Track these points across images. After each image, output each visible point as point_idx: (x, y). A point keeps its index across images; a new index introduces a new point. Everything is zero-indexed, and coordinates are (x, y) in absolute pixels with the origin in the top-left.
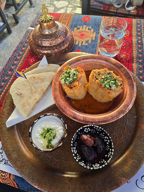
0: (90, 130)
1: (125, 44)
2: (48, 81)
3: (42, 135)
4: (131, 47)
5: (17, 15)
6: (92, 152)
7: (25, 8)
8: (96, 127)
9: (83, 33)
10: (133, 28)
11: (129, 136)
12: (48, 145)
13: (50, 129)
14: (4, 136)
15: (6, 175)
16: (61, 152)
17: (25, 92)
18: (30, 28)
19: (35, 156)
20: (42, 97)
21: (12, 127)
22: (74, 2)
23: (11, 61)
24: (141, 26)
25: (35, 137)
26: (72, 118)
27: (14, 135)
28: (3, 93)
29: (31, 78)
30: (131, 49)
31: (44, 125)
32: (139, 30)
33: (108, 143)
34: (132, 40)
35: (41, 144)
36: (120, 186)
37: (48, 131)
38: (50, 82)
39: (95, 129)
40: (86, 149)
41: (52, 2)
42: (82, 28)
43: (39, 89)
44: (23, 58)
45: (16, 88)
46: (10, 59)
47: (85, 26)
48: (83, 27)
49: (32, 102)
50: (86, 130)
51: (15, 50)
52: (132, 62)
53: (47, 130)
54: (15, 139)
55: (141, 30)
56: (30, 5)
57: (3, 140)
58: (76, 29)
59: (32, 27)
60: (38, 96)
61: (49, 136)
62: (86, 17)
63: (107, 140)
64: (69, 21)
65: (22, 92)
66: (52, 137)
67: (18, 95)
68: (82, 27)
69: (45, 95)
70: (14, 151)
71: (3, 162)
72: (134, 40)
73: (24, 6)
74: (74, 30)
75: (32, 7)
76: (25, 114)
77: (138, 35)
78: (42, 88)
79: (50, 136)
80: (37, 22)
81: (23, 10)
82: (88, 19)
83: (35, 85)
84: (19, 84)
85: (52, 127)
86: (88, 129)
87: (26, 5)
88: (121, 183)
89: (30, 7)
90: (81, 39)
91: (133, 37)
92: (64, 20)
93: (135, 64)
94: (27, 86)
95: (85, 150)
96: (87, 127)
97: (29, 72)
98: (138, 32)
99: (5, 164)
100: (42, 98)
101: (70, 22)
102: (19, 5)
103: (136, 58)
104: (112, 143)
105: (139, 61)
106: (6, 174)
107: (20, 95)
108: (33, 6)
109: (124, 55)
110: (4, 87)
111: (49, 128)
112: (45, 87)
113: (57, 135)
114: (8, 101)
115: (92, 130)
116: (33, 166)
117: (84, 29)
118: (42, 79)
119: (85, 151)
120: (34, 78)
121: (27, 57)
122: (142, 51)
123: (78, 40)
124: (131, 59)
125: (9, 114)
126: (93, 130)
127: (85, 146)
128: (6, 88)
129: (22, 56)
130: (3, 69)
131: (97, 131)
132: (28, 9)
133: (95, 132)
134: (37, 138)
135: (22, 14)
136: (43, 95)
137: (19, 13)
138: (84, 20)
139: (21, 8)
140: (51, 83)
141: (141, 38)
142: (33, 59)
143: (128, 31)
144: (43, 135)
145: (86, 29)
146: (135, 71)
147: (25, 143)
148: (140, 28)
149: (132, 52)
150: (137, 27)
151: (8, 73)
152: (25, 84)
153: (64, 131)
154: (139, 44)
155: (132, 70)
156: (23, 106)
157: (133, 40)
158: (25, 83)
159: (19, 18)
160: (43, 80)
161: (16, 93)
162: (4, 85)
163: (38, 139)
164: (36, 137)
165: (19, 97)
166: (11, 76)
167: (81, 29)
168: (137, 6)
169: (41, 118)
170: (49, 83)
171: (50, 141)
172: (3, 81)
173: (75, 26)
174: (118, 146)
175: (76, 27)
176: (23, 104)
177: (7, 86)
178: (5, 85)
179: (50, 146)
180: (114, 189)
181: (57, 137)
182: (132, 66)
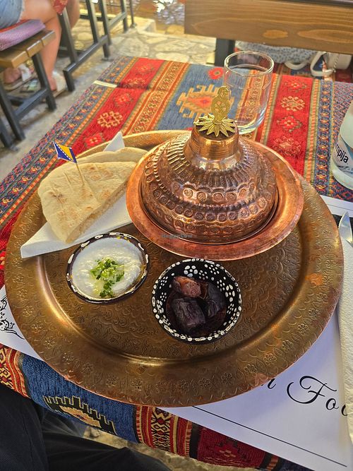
0: (196, 272)
1: (292, 124)
2: (121, 178)
3: (94, 272)
4: (305, 131)
5: (73, 74)
6: (195, 312)
7: (92, 61)
8: (209, 265)
9: (206, 98)
10: (313, 97)
11: (281, 296)
12: (104, 291)
13: (113, 263)
14: (14, 275)
15: (4, 353)
16: (130, 315)
17: (70, 193)
18: (96, 82)
19: (73, 320)
20: (104, 207)
21: (32, 260)
22: (201, 57)
23: (48, 139)
24: (330, 94)
25: (78, 275)
26: (161, 245)
27: (34, 274)
28: (23, 197)
29: (86, 168)
30: (305, 134)
31: (101, 254)
32: (325, 100)
33: (231, 300)
34: (308, 118)
35: (90, 289)
36: (250, 389)
37: (108, 265)
38: (124, 180)
39: (207, 270)
40: (183, 305)
41: (153, 53)
42: (206, 90)
43: (101, 191)
44: (75, 135)
45: (52, 184)
46: (46, 135)
47: (211, 86)
48: (207, 87)
49: (82, 212)
50: (188, 270)
51: (60, 121)
52: (304, 159)
53: (107, 263)
54: (35, 282)
55: (330, 101)
56: (103, 57)
57: (10, 281)
58: (192, 90)
59: (101, 80)
60: (94, 204)
61: (108, 273)
62: (218, 69)
63: (230, 294)
64: (179, 75)
65: (63, 193)
66: (115, 277)
67: (55, 196)
68: (205, 87)
69: (112, 205)
70: (29, 305)
71: (4, 326)
72: (313, 119)
73: (90, 58)
74: (187, 93)
75: (107, 60)
76: (63, 233)
77: (322, 110)
78: (106, 190)
79: (110, 275)
80: (113, 72)
81: (87, 65)
82: (220, 73)
83: (92, 182)
84: (59, 177)
85: (117, 259)
86: (193, 270)
87: (95, 55)
88: (254, 383)
89: (104, 60)
90: (201, 109)
91: (311, 113)
92: (169, 72)
93: (310, 162)
94: (77, 182)
95: (180, 307)
96: (191, 264)
97: (85, 158)
98: (323, 103)
99: (5, 330)
100: (104, 210)
101: (181, 76)
102: (79, 53)
103: (313, 151)
104: (240, 296)
105: (319, 158)
106: (6, 350)
107: (59, 197)
108: (110, 58)
109: (288, 144)
110: (26, 185)
111: (112, 260)
112: (113, 189)
113: (125, 273)
114: (32, 210)
115: (201, 271)
116: (65, 335)
117: (209, 91)
118: (108, 173)
119: (180, 309)
120: (93, 168)
121: (84, 135)
122: (328, 139)
123: (194, 110)
124: (302, 152)
125: (30, 235)
126: (203, 273)
127: (182, 299)
128: (30, 188)
129: (73, 132)
130: (30, 152)
131: (210, 275)
132: (98, 64)
133: (207, 277)
134: (82, 277)
135: (83, 73)
136: (106, 203)
137: (78, 71)
138: (212, 74)
139: (84, 60)
140: (126, 183)
141: (329, 115)
142: (95, 138)
143: (302, 101)
144: (96, 274)
145: (213, 91)
146: (309, 175)
147: (55, 292)
148: (327, 97)
149: (306, 140)
150: (323, 95)
151: (39, 160)
152: (72, 179)
153: (142, 269)
154: (322, 125)
155: (301, 171)
156: (63, 217)
157: (311, 118)
158: (73, 176)
159: (77, 81)
160: (109, 175)
161: (51, 193)
162: (28, 181)
163: (85, 280)
164: (80, 275)
165: (55, 201)
166: (45, 166)
167: (202, 91)
168: (336, 70)
169: (96, 240)
170: (122, 182)
171: (108, 285)
172: (26, 175)
173: (192, 85)
174: (255, 314)
175: (193, 87)
176: (63, 215)
177: (34, 184)
178: (30, 183)
179: (109, 294)
180: (237, 394)
181: (125, 279)
182: (304, 165)
